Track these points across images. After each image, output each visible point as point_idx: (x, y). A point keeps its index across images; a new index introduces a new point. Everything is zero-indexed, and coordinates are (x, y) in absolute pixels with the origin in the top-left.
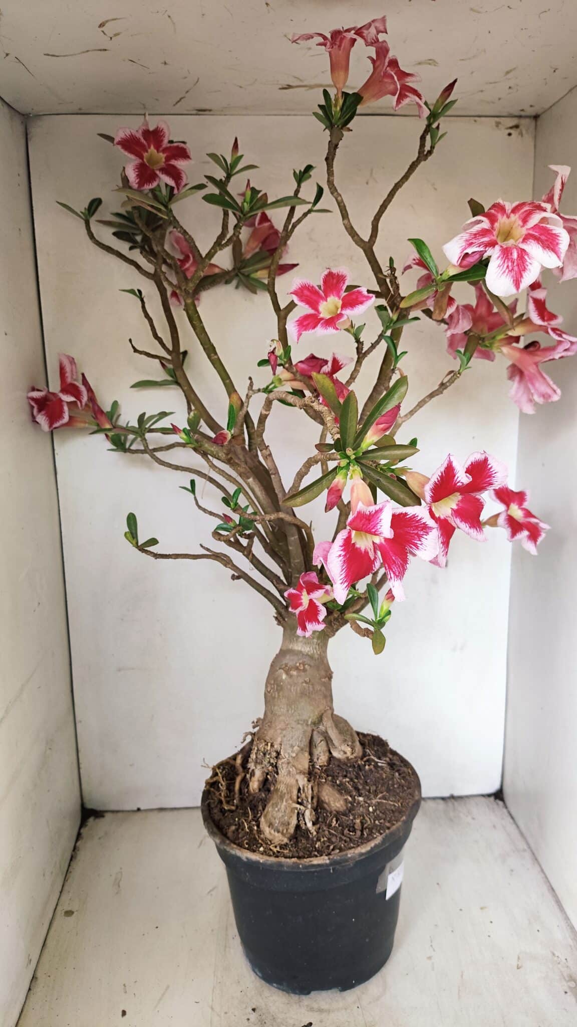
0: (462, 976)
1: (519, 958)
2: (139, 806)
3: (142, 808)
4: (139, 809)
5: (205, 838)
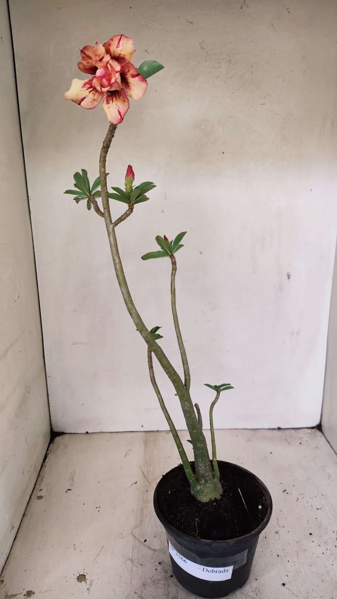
2: (87, 431)
3: (89, 432)
4: (87, 433)
5: (129, 451)
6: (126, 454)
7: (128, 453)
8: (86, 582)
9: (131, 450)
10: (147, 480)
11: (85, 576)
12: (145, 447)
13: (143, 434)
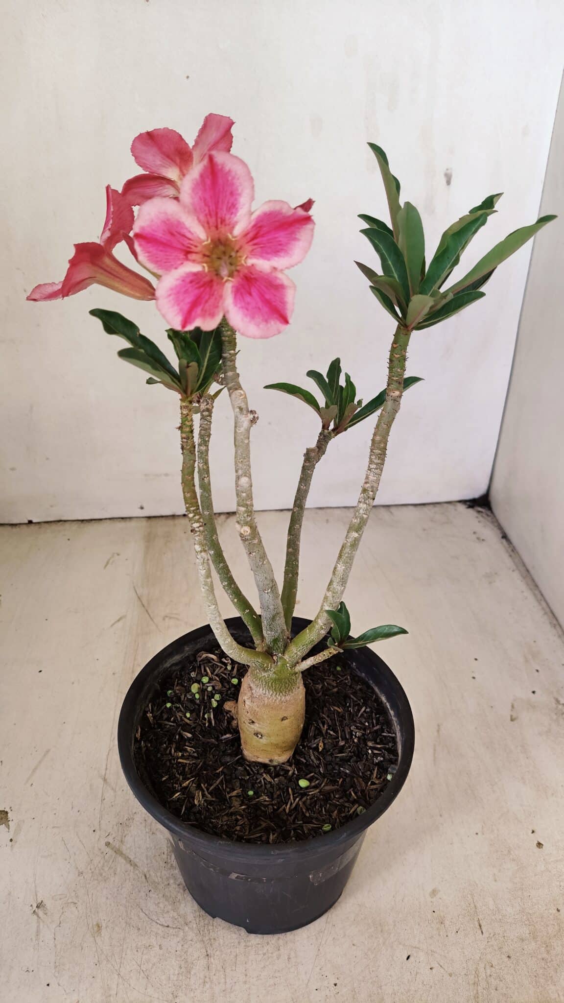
0: (438, 731)
1: (513, 707)
2: (30, 519)
3: (34, 521)
4: (30, 522)
5: (113, 556)
6: (108, 563)
7: (111, 561)
8: (9, 826)
9: (118, 555)
10: (147, 611)
11: (7, 813)
12: (147, 548)
13: (144, 523)
